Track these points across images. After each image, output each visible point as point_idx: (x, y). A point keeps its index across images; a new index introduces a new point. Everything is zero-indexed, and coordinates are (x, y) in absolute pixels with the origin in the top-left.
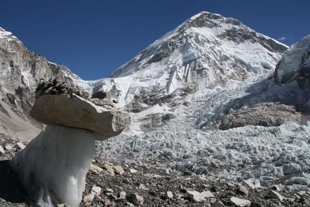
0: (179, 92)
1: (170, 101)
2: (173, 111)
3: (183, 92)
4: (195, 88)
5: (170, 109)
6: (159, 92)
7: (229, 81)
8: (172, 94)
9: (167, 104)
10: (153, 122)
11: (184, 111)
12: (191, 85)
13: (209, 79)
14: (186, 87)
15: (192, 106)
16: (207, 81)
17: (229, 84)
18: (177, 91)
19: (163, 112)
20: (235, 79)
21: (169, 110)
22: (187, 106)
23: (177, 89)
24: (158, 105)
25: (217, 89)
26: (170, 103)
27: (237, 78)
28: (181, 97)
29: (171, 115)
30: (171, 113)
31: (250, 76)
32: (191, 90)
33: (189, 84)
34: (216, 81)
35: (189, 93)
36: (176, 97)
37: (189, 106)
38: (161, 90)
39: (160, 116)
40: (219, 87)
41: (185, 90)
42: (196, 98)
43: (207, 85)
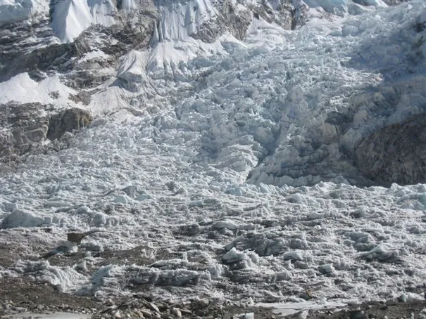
0: (98, 40)
1: (71, 67)
2: (86, 103)
3: (115, 42)
4: (152, 33)
5: (74, 92)
6: (28, 29)
7: (255, 23)
8: (77, 41)
9: (58, 74)
10: (15, 134)
11: (124, 104)
12: (136, 20)
13: (196, 8)
14: (121, 25)
15: (150, 90)
16: (193, 14)
17: (255, 33)
18: (93, 33)
19: (52, 101)
20: (269, 21)
21: (72, 97)
22: (132, 89)
23: (91, 28)
24: (25, 76)
25: (226, 45)
26: (73, 72)
27: (277, 17)
28: (106, 57)
29: (82, 113)
30: (80, 106)
31: (312, 17)
32: (140, 38)
33: (130, 16)
34: (219, 18)
35: (134, 47)
36: (89, 56)
37: (142, 91)
38: (35, 25)
39: (44, 114)
40: (229, 37)
41: (118, 36)
42: (160, 65)
43: (194, 26)
